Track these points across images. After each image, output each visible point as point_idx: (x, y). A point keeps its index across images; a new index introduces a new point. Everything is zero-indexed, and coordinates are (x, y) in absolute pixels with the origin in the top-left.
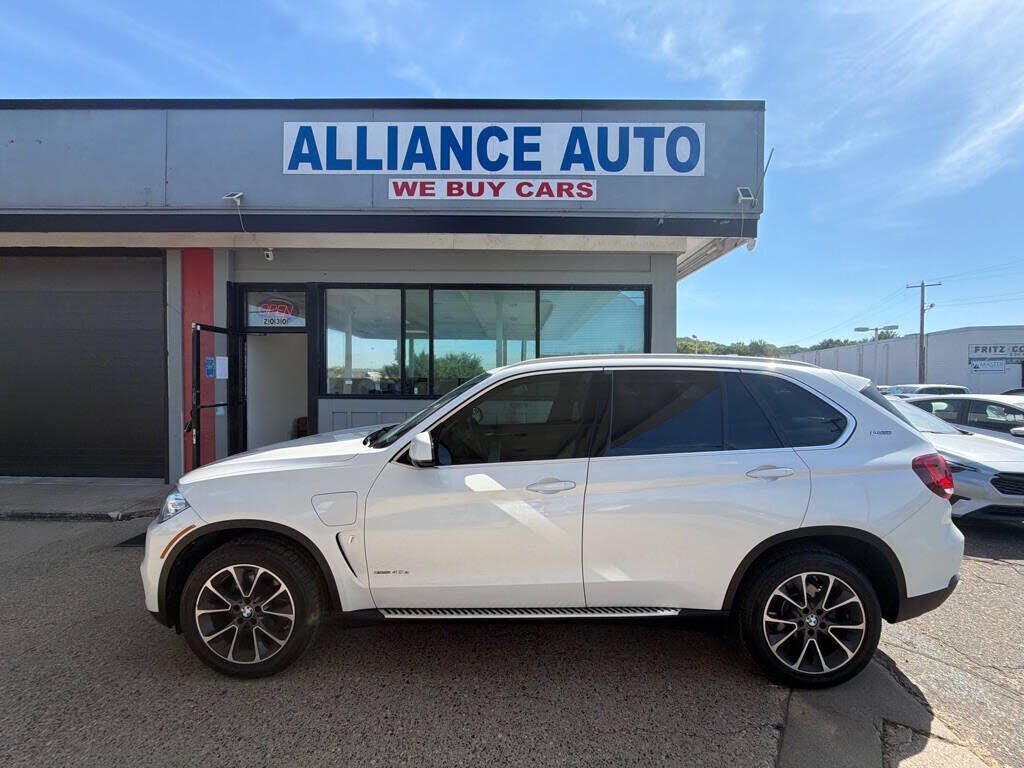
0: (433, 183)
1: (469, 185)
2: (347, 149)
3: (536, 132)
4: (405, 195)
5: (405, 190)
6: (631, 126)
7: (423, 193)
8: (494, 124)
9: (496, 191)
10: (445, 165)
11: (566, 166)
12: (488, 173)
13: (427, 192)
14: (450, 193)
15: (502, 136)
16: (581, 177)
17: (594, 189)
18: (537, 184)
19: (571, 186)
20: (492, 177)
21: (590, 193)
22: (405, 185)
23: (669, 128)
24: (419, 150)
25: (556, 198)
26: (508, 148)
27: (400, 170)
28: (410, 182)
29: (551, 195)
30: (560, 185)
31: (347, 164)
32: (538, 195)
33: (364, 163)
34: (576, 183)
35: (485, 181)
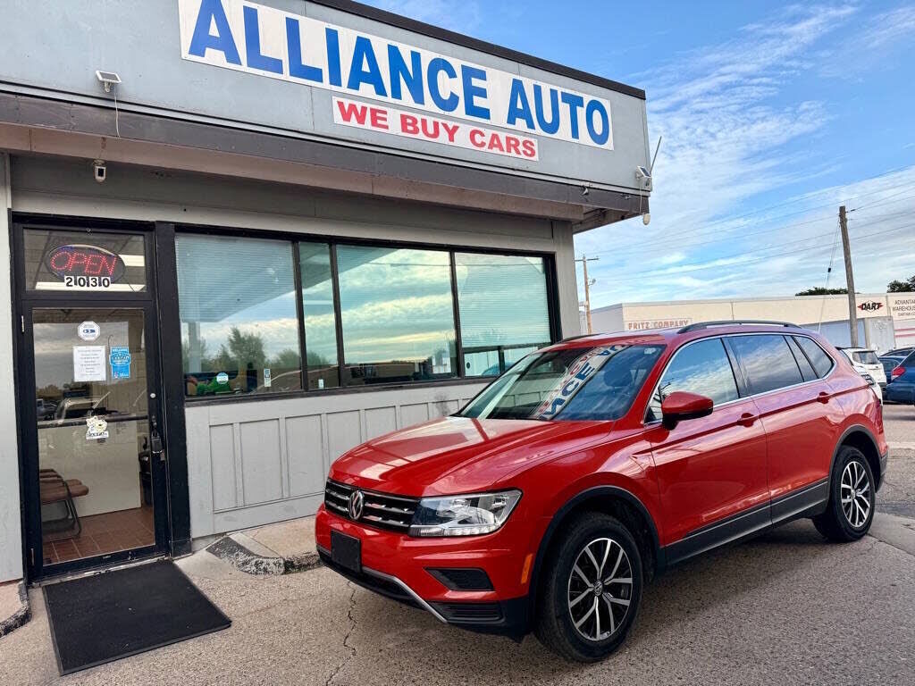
0: (385, 113)
1: (424, 123)
2: (274, 45)
3: (482, 75)
5: (353, 116)
6: (559, 90)
7: (374, 123)
8: (443, 57)
9: (451, 134)
10: (397, 93)
11: (511, 120)
12: (442, 112)
13: (379, 122)
14: (404, 129)
15: (451, 73)
16: (525, 134)
17: (536, 149)
18: (488, 133)
19: (517, 142)
20: (446, 118)
21: (533, 153)
22: (352, 107)
23: (587, 99)
24: (366, 68)
25: (506, 153)
26: (457, 87)
27: (344, 89)
28: (359, 105)
29: (502, 149)
30: (508, 140)
31: (275, 65)
33: (299, 68)
34: (521, 139)
35: (440, 121)
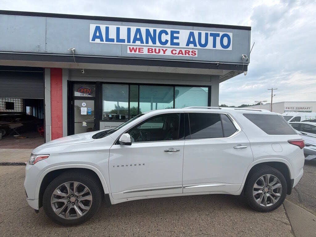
0: (143, 48)
1: (155, 50)
2: (113, 35)
3: (178, 32)
4: (133, 52)
5: (133, 50)
6: (209, 32)
7: (139, 52)
8: (164, 29)
9: (164, 52)
10: (147, 42)
11: (188, 45)
13: (141, 51)
14: (149, 52)
15: (167, 34)
16: (193, 49)
17: (197, 53)
18: (178, 50)
19: (189, 52)
20: (163, 47)
21: (195, 54)
22: (133, 48)
23: (221, 34)
24: (138, 37)
26: (168, 37)
27: (131, 43)
28: (135, 47)
29: (183, 54)
30: (186, 51)
31: (112, 40)
32: (179, 54)
33: (119, 40)
34: (191, 50)
35: (161, 48)
